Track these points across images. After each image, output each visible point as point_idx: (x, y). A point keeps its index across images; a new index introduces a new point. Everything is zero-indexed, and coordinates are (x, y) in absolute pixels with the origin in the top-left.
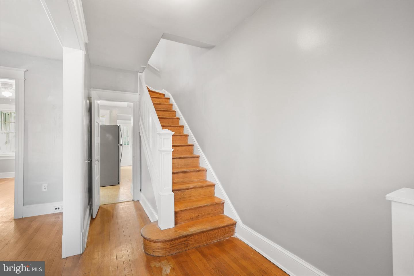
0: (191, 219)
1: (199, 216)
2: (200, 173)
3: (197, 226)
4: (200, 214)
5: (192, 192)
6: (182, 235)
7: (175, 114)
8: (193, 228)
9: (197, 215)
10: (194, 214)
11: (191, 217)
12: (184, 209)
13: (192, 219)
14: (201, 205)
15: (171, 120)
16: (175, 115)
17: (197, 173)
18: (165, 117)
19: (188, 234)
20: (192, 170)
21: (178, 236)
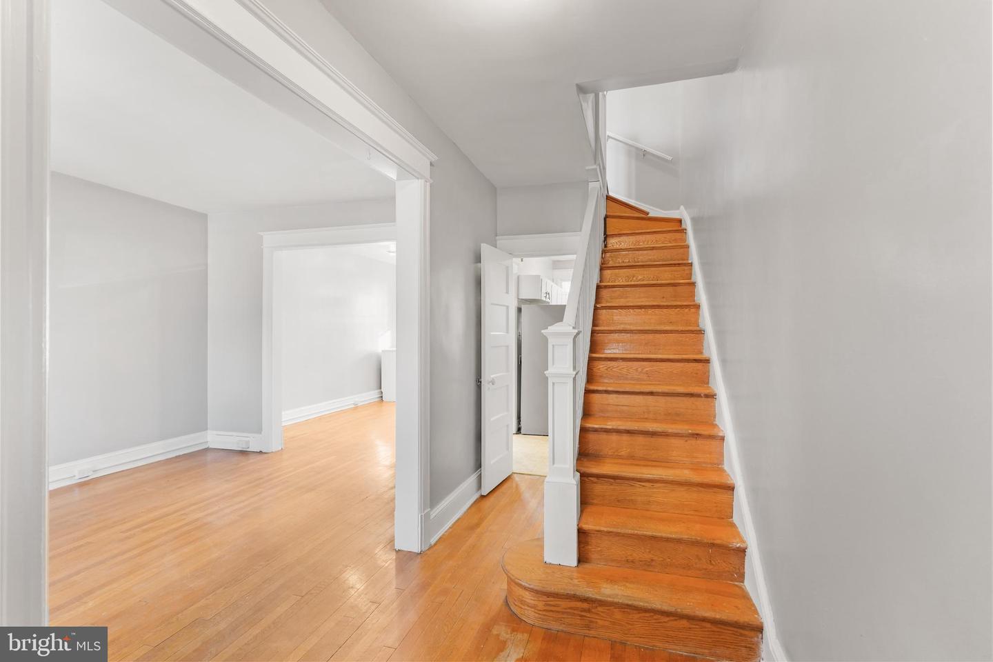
0: (627, 560)
1: (653, 563)
2: (699, 442)
3: (631, 586)
4: (655, 558)
5: (655, 490)
6: (572, 593)
7: (691, 269)
8: (616, 586)
9: (647, 557)
10: (640, 553)
11: (630, 558)
12: (605, 529)
13: (630, 563)
14: (664, 535)
15: (670, 289)
16: (691, 274)
17: (689, 442)
18: (659, 282)
19: (590, 595)
20: (670, 431)
21: (562, 591)
